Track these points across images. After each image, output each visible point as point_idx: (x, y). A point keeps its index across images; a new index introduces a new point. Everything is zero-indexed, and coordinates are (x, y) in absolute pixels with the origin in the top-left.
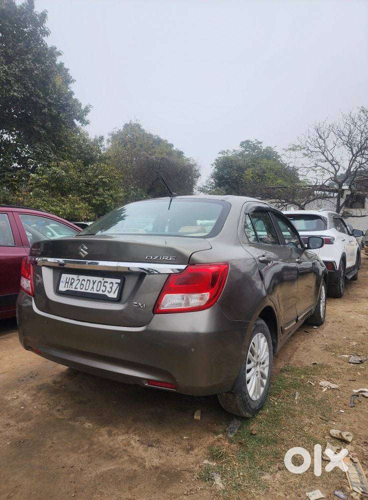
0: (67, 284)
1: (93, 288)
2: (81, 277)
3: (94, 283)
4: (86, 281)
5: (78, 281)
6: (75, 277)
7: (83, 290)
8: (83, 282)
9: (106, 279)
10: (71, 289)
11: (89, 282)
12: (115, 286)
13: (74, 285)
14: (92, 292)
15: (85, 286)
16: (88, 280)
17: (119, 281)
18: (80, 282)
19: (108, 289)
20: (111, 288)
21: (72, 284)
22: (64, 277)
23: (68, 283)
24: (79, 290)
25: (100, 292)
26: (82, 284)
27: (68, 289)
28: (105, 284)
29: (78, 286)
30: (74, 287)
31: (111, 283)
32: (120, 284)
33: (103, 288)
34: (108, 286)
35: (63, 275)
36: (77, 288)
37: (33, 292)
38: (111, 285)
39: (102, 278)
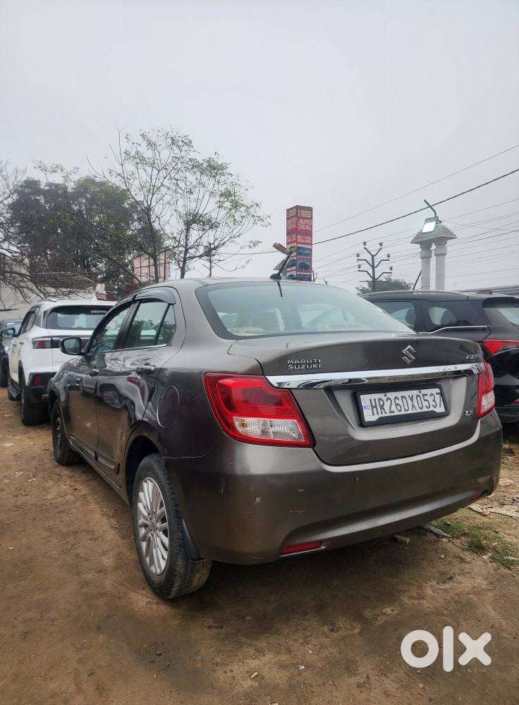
0: (375, 409)
1: (413, 406)
2: (392, 395)
3: (412, 399)
4: (400, 398)
5: (389, 401)
6: (381, 396)
7: (403, 412)
8: (397, 402)
9: (424, 391)
10: (384, 415)
11: (404, 400)
12: (438, 398)
13: (387, 407)
14: (415, 411)
15: (402, 406)
16: (402, 397)
17: (438, 390)
18: (393, 401)
19: (432, 403)
20: (434, 401)
21: (382, 407)
22: (365, 399)
23: (376, 407)
24: (397, 413)
25: (425, 410)
26: (397, 405)
27: (380, 415)
28: (426, 398)
29: (393, 408)
30: (387, 410)
31: (432, 394)
32: (442, 394)
33: (425, 404)
34: (429, 400)
35: (362, 397)
36: (393, 412)
37: (310, 440)
38: (432, 397)
39: (418, 391)
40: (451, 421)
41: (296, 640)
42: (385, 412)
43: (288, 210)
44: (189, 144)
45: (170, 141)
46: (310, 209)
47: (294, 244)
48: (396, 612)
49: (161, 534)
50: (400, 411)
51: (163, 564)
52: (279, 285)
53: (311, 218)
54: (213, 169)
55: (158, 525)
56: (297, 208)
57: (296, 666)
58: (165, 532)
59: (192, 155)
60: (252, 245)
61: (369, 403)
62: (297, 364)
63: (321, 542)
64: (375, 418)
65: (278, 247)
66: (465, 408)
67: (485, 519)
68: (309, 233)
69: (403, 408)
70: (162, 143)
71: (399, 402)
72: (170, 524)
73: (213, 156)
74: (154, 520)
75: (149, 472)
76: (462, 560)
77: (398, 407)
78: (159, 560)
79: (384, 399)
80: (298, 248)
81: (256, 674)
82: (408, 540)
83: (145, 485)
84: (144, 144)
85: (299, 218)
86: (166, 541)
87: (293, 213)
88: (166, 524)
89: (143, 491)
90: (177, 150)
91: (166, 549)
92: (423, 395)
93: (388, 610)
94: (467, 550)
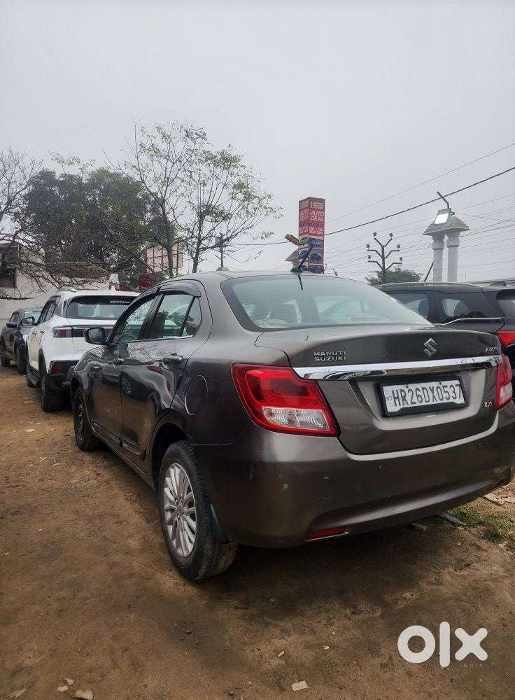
0: (397, 400)
1: (434, 397)
2: (413, 386)
3: (432, 391)
4: (421, 390)
5: (411, 392)
6: (403, 387)
7: (424, 403)
8: (418, 393)
9: (444, 383)
10: (406, 406)
11: (425, 390)
12: (457, 389)
13: (408, 398)
14: (435, 402)
15: (423, 397)
16: (423, 389)
17: (457, 382)
18: (414, 393)
19: (452, 395)
20: (454, 392)
21: (404, 398)
22: (388, 391)
23: (398, 398)
24: (418, 404)
25: (445, 401)
26: (418, 396)
27: (402, 406)
28: (446, 389)
29: (415, 399)
30: (409, 401)
31: (451, 386)
32: (461, 386)
33: (445, 395)
34: (450, 391)
35: (385, 388)
36: (414, 403)
37: (335, 429)
38: (452, 389)
39: (438, 383)
40: (470, 412)
41: (319, 622)
42: (407, 404)
43: (300, 202)
44: (203, 136)
45: (184, 134)
46: (322, 201)
47: (307, 236)
48: (415, 597)
49: (188, 518)
50: (421, 402)
51: (190, 547)
52: (300, 279)
53: (324, 210)
54: (227, 161)
55: (186, 509)
56: (310, 199)
57: (321, 646)
58: (192, 516)
59: (206, 148)
60: (264, 236)
61: (391, 393)
62: (323, 356)
63: (344, 528)
64: (397, 409)
65: (290, 238)
66: (485, 399)
67: (500, 509)
68: (321, 225)
69: (424, 399)
70: (177, 136)
71: (420, 393)
72: (197, 508)
73: (226, 148)
74: (180, 505)
75: (176, 458)
76: (479, 548)
77: (419, 398)
78: (186, 544)
79: (406, 390)
80: (310, 239)
81: (283, 653)
82: (425, 528)
83: (172, 471)
84: (159, 136)
85: (311, 210)
86: (194, 525)
87: (305, 205)
88: (193, 509)
89: (170, 477)
90: (191, 143)
91: (193, 532)
92: (444, 387)
93: (408, 595)
94: (483, 538)
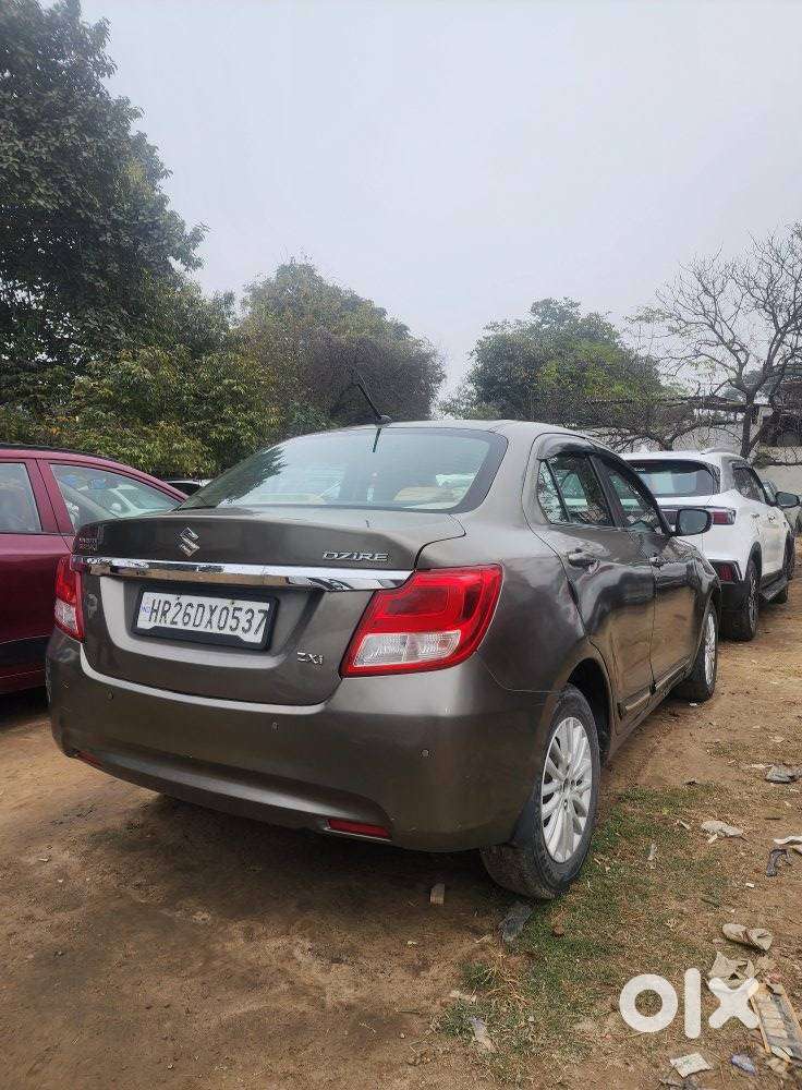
0: (154, 614)
1: (210, 622)
2: (186, 599)
4: (195, 607)
5: (179, 607)
6: (172, 598)
7: (190, 627)
8: (189, 610)
9: (239, 603)
10: (163, 625)
11: (201, 609)
12: (258, 617)
13: (170, 616)
14: (208, 630)
15: (192, 618)
16: (199, 606)
17: (266, 606)
18: (183, 609)
19: (244, 624)
20: (249, 621)
21: (164, 613)
22: (149, 598)
23: (156, 611)
24: (180, 626)
25: (226, 631)
26: (186, 614)
27: (157, 624)
28: (237, 614)
29: (179, 619)
30: (169, 620)
32: (269, 614)
33: (232, 622)
36: (176, 623)
37: (81, 633)
38: (249, 616)
39: (230, 601)
42: (165, 622)
61: (151, 603)
69: (191, 623)
71: (192, 611)
77: (187, 618)
